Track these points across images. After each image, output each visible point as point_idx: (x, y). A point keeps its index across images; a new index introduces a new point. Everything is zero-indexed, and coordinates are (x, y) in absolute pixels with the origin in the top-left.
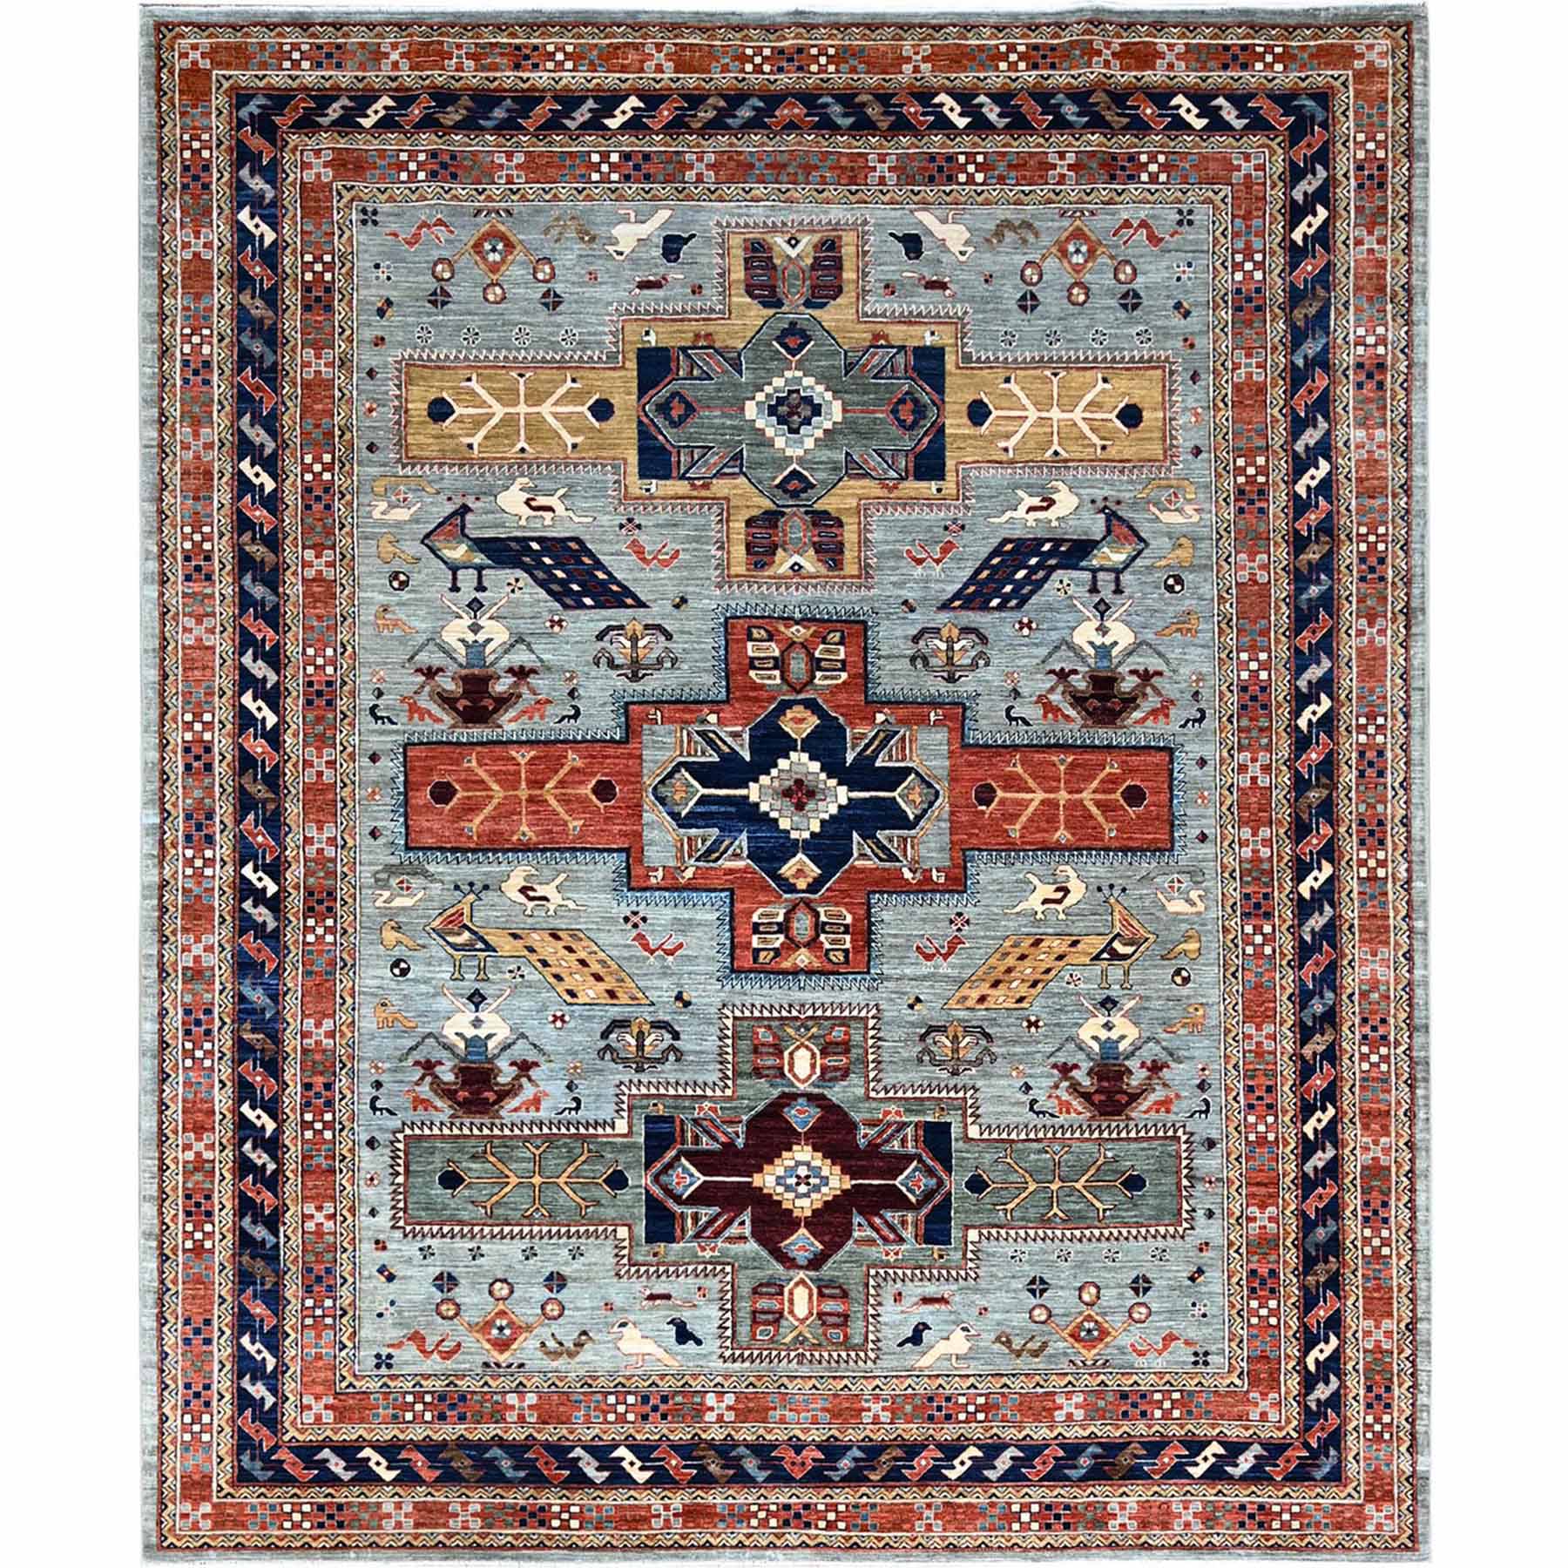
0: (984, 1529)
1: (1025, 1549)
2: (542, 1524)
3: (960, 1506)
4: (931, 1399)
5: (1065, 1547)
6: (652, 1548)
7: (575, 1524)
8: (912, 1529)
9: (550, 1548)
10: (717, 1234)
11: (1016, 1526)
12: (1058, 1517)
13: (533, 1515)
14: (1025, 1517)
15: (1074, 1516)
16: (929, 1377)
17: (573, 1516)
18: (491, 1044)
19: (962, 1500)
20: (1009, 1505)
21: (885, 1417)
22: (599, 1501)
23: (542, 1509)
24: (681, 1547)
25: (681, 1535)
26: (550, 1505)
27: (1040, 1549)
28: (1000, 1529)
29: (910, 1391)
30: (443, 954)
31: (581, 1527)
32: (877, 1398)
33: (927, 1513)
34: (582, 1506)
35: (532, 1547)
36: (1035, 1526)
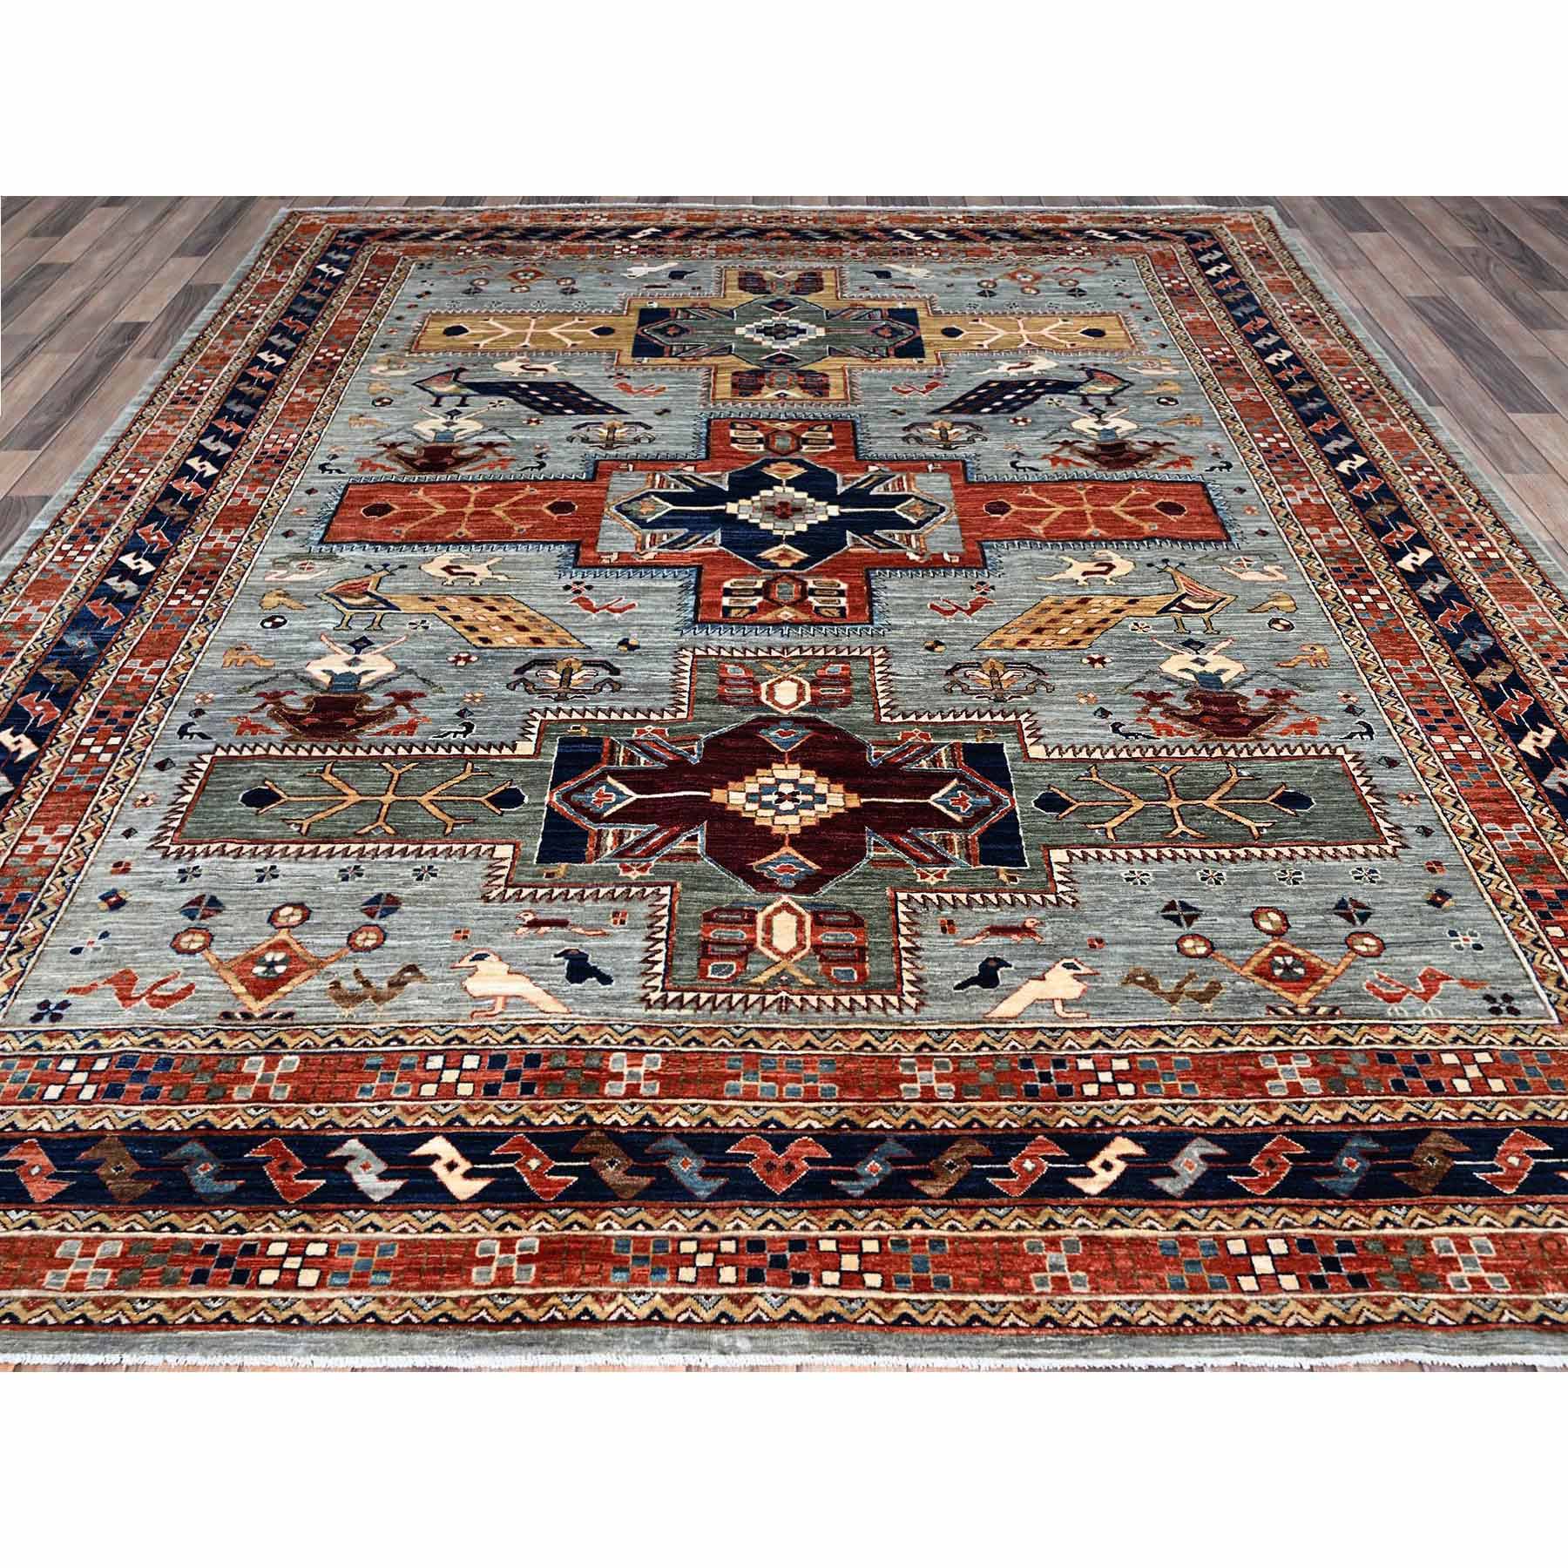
0: (1178, 1287)
1: (1284, 1331)
2: (240, 1279)
3: (1118, 1243)
4: (1026, 1063)
5: (1369, 1323)
6: (465, 1324)
7: (309, 1277)
8: (1026, 1288)
9: (244, 1325)
10: (651, 852)
11: (1248, 1283)
12: (1332, 1264)
13: (225, 1261)
14: (1263, 1264)
15: (1364, 1262)
16: (1019, 1031)
17: (308, 1263)
18: (364, 680)
19: (1118, 1232)
20: (1223, 1242)
21: (946, 1090)
22: (370, 1234)
23: (249, 1250)
24: (527, 1323)
25: (530, 1299)
26: (267, 1243)
27: (1315, 1329)
28: (1215, 1287)
29: (985, 1051)
30: (332, 610)
31: (321, 1284)
32: (926, 1062)
33: (1051, 1257)
34: (331, 1244)
35: (205, 1325)
36: (1290, 1282)
